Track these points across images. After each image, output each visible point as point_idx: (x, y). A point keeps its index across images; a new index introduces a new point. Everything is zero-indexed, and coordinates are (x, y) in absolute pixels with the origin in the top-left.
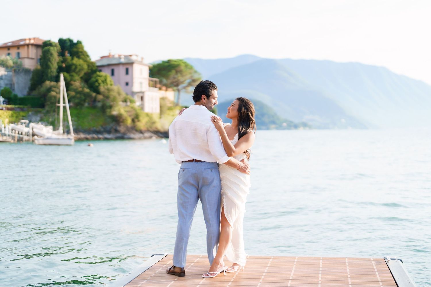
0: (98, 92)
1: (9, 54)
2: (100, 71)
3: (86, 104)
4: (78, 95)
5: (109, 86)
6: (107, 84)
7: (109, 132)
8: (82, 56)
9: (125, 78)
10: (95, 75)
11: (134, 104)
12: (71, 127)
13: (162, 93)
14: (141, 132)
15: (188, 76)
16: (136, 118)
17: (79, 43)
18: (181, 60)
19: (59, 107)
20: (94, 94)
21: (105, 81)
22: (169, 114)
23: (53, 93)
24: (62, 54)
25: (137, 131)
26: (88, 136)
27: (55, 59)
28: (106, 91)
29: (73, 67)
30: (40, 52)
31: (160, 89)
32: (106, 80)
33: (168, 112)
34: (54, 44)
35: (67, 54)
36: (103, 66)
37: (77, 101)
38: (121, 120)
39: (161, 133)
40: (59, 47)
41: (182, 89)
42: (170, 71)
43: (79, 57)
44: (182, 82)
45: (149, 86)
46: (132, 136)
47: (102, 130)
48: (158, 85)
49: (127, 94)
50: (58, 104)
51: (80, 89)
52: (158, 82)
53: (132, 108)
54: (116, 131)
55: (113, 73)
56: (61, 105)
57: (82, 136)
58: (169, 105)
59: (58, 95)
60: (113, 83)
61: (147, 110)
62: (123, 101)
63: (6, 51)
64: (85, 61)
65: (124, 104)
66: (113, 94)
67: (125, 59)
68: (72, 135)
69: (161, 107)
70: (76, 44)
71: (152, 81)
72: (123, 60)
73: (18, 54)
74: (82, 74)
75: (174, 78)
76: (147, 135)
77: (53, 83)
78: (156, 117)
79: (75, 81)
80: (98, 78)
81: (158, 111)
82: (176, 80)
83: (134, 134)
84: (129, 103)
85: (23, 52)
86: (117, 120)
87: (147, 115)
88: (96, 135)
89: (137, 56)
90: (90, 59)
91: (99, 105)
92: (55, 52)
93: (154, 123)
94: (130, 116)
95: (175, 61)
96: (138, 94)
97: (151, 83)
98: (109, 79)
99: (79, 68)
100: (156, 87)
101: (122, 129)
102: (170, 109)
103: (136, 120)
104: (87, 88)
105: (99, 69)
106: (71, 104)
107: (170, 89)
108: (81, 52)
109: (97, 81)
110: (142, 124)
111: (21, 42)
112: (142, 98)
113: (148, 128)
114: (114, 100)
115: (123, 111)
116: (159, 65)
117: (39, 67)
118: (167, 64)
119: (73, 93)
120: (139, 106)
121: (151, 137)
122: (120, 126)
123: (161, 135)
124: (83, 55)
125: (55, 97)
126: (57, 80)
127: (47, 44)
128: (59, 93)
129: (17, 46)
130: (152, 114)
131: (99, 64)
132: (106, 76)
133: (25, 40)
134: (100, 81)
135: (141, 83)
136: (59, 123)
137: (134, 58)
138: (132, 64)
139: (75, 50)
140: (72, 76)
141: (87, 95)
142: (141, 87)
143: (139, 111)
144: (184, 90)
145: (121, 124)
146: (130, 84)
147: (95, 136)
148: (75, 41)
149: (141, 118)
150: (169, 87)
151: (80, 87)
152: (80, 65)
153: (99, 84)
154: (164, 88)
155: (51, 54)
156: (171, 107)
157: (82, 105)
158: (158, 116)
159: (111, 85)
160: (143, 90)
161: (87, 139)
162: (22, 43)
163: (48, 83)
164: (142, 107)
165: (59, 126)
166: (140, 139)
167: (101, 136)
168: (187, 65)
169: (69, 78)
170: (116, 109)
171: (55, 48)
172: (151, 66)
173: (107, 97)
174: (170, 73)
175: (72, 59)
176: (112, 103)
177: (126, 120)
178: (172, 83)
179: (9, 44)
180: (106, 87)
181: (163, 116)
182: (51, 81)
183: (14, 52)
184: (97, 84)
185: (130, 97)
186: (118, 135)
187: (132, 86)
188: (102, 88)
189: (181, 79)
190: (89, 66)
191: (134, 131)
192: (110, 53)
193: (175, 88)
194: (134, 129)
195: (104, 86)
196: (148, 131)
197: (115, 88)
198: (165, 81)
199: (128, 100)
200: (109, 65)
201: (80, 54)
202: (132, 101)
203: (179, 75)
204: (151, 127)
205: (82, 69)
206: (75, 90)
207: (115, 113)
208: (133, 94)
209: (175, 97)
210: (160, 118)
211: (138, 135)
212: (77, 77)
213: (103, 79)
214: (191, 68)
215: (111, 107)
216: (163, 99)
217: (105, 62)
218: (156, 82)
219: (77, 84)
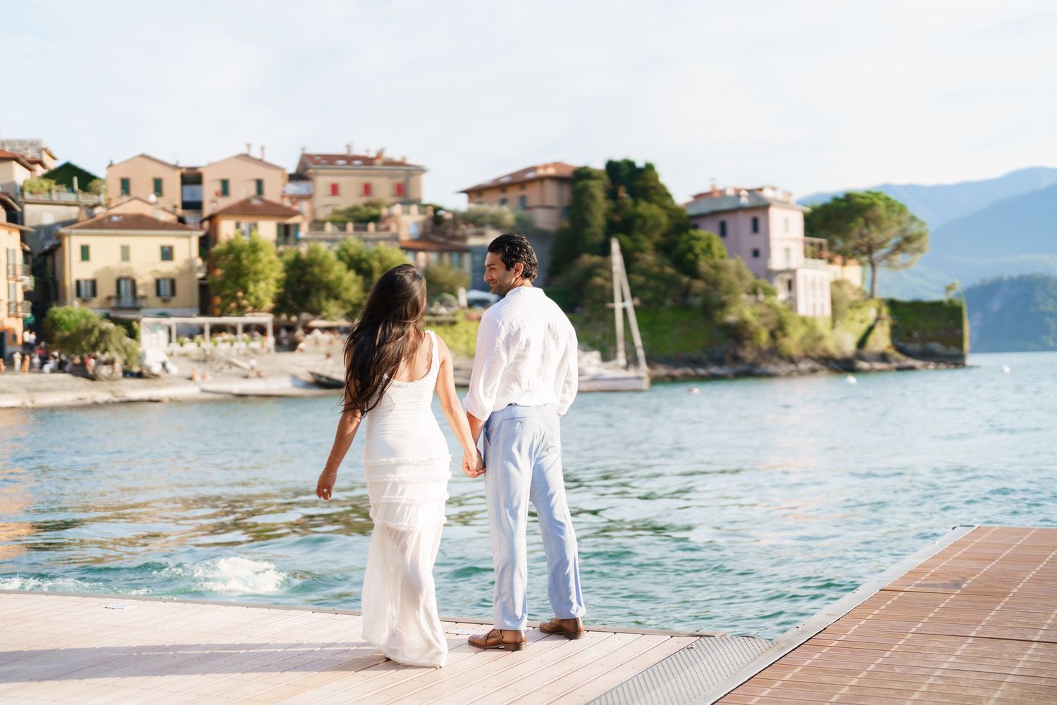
0: (694, 273)
1: (503, 202)
2: (696, 227)
3: (669, 302)
4: (652, 283)
5: (717, 260)
6: (713, 256)
7: (720, 362)
8: (656, 198)
9: (751, 241)
10: (684, 237)
11: (773, 298)
12: (641, 353)
13: (834, 271)
14: (791, 360)
15: (896, 229)
16: (779, 329)
17: (649, 167)
18: (877, 194)
19: (613, 310)
20: (685, 279)
21: (708, 249)
22: (852, 319)
23: (599, 281)
24: (612, 195)
25: (781, 357)
26: (678, 372)
27: (600, 207)
28: (712, 272)
29: (639, 222)
30: (566, 192)
31: (830, 261)
32: (709, 246)
33: (850, 313)
34: (595, 174)
35: (623, 193)
36: (701, 216)
37: (648, 295)
38: (746, 335)
39: (837, 361)
40: (606, 180)
41: (880, 261)
42: (851, 219)
43: (648, 199)
44: (880, 245)
45: (806, 256)
46: (771, 368)
47: (705, 357)
48: (826, 254)
49: (757, 276)
50: (610, 305)
51: (656, 269)
52: (825, 248)
53: (769, 306)
54: (737, 359)
55: (723, 231)
56: (618, 305)
57: (662, 371)
58: (853, 297)
59: (608, 284)
60: (725, 252)
61: (803, 310)
62: (749, 293)
63: (499, 196)
64: (663, 207)
65: (752, 298)
66: (727, 277)
67: (749, 197)
68: (644, 370)
69: (833, 302)
70: (641, 171)
71: (812, 244)
72: (744, 201)
73: (523, 199)
74: (657, 236)
75: (862, 236)
76: (804, 366)
77: (597, 259)
78: (823, 326)
79: (642, 251)
80: (694, 242)
81: (828, 311)
82: (866, 239)
83: (775, 364)
84: (761, 297)
85: (533, 194)
86: (738, 333)
87: (804, 321)
88: (693, 369)
89: (774, 189)
90: (673, 202)
91: (697, 301)
92: (598, 190)
93: (820, 338)
94: (766, 325)
95: (863, 198)
96: (781, 275)
97: (810, 248)
98: (717, 243)
99: (651, 222)
100: (821, 258)
101: (748, 354)
102: (855, 306)
103: (779, 334)
104: (670, 266)
105: (694, 222)
106: (637, 301)
107: (853, 262)
108: (653, 188)
109: (691, 249)
110: (793, 342)
111: (527, 173)
112: (790, 285)
113: (805, 351)
114: (730, 290)
115: (748, 314)
116: (825, 207)
117: (566, 224)
118: (844, 204)
119: (640, 279)
120: (784, 302)
121: (813, 371)
122: (743, 347)
123: (836, 366)
124: (658, 194)
125: (602, 288)
126: (605, 251)
127: (582, 175)
128: (610, 279)
129: (520, 182)
130: (814, 320)
131: (691, 211)
132: (709, 239)
133: (534, 169)
134: (697, 250)
135: (787, 250)
136: (614, 343)
137: (768, 194)
138: (765, 207)
139: (640, 183)
140: (635, 240)
141: (670, 282)
142: (788, 258)
143: (783, 314)
144: (885, 262)
145: (747, 342)
146: (762, 253)
147: (690, 371)
148: (640, 164)
149: (790, 329)
150: (851, 258)
151: (656, 265)
152: (653, 216)
153: (696, 256)
154: (838, 259)
155: (592, 197)
156: (857, 302)
157: (661, 303)
158: (829, 323)
159: (722, 257)
160: (793, 265)
161: (673, 379)
162: (530, 175)
163: (587, 259)
164: (792, 304)
165: (615, 352)
166: (789, 375)
167: (702, 371)
168: (890, 205)
169: (629, 245)
170: (734, 309)
171: (600, 182)
172: (808, 210)
173: (715, 284)
174: (852, 225)
175: (636, 204)
176: (724, 298)
177: (758, 334)
178: (856, 248)
179: (506, 180)
180: (711, 262)
181: (838, 322)
182: (593, 253)
183: (513, 194)
184: (690, 256)
185: (763, 282)
186: (740, 368)
187: (768, 255)
188: (704, 265)
189: (876, 236)
190: (670, 217)
191: (775, 359)
192: (713, 186)
193: (865, 258)
194: (775, 353)
195: (706, 261)
196: (807, 357)
197: (731, 263)
198: (840, 243)
199: (760, 290)
200: (715, 213)
201: (652, 192)
202: (770, 292)
203: (873, 228)
204: (812, 349)
205: (657, 226)
206: (644, 272)
207: (731, 318)
208: (770, 274)
209: (863, 279)
210: (833, 327)
211: (784, 368)
212: (647, 243)
213: (702, 244)
214: (902, 210)
215: (723, 306)
216: (837, 284)
217: (705, 207)
218: (821, 246)
219: (649, 258)
